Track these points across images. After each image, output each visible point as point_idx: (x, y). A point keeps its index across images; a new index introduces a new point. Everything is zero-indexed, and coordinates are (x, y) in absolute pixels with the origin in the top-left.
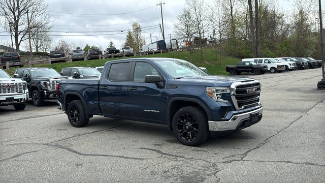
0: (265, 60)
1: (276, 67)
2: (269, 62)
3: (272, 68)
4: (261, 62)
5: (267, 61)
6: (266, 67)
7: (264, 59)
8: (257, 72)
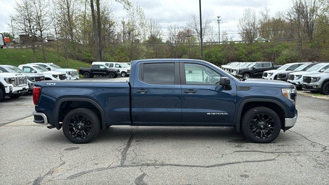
0: (116, 64)
1: (126, 71)
2: (120, 67)
3: (123, 72)
4: (112, 66)
5: (118, 66)
6: (119, 71)
7: (114, 63)
8: (112, 75)
